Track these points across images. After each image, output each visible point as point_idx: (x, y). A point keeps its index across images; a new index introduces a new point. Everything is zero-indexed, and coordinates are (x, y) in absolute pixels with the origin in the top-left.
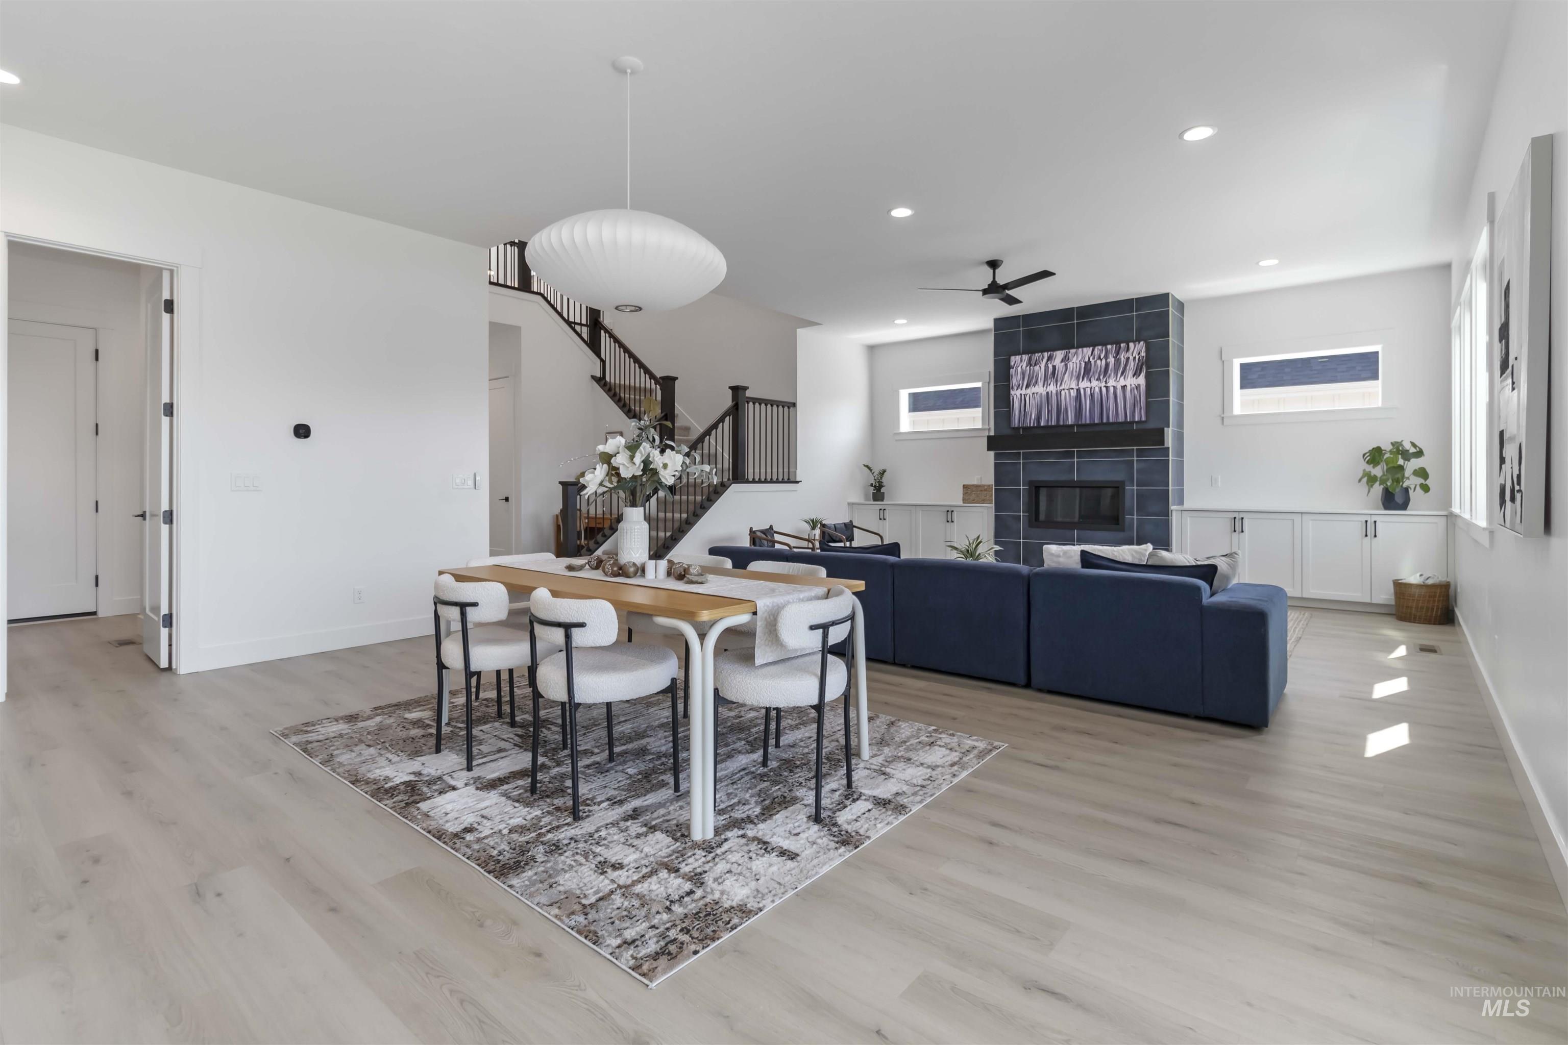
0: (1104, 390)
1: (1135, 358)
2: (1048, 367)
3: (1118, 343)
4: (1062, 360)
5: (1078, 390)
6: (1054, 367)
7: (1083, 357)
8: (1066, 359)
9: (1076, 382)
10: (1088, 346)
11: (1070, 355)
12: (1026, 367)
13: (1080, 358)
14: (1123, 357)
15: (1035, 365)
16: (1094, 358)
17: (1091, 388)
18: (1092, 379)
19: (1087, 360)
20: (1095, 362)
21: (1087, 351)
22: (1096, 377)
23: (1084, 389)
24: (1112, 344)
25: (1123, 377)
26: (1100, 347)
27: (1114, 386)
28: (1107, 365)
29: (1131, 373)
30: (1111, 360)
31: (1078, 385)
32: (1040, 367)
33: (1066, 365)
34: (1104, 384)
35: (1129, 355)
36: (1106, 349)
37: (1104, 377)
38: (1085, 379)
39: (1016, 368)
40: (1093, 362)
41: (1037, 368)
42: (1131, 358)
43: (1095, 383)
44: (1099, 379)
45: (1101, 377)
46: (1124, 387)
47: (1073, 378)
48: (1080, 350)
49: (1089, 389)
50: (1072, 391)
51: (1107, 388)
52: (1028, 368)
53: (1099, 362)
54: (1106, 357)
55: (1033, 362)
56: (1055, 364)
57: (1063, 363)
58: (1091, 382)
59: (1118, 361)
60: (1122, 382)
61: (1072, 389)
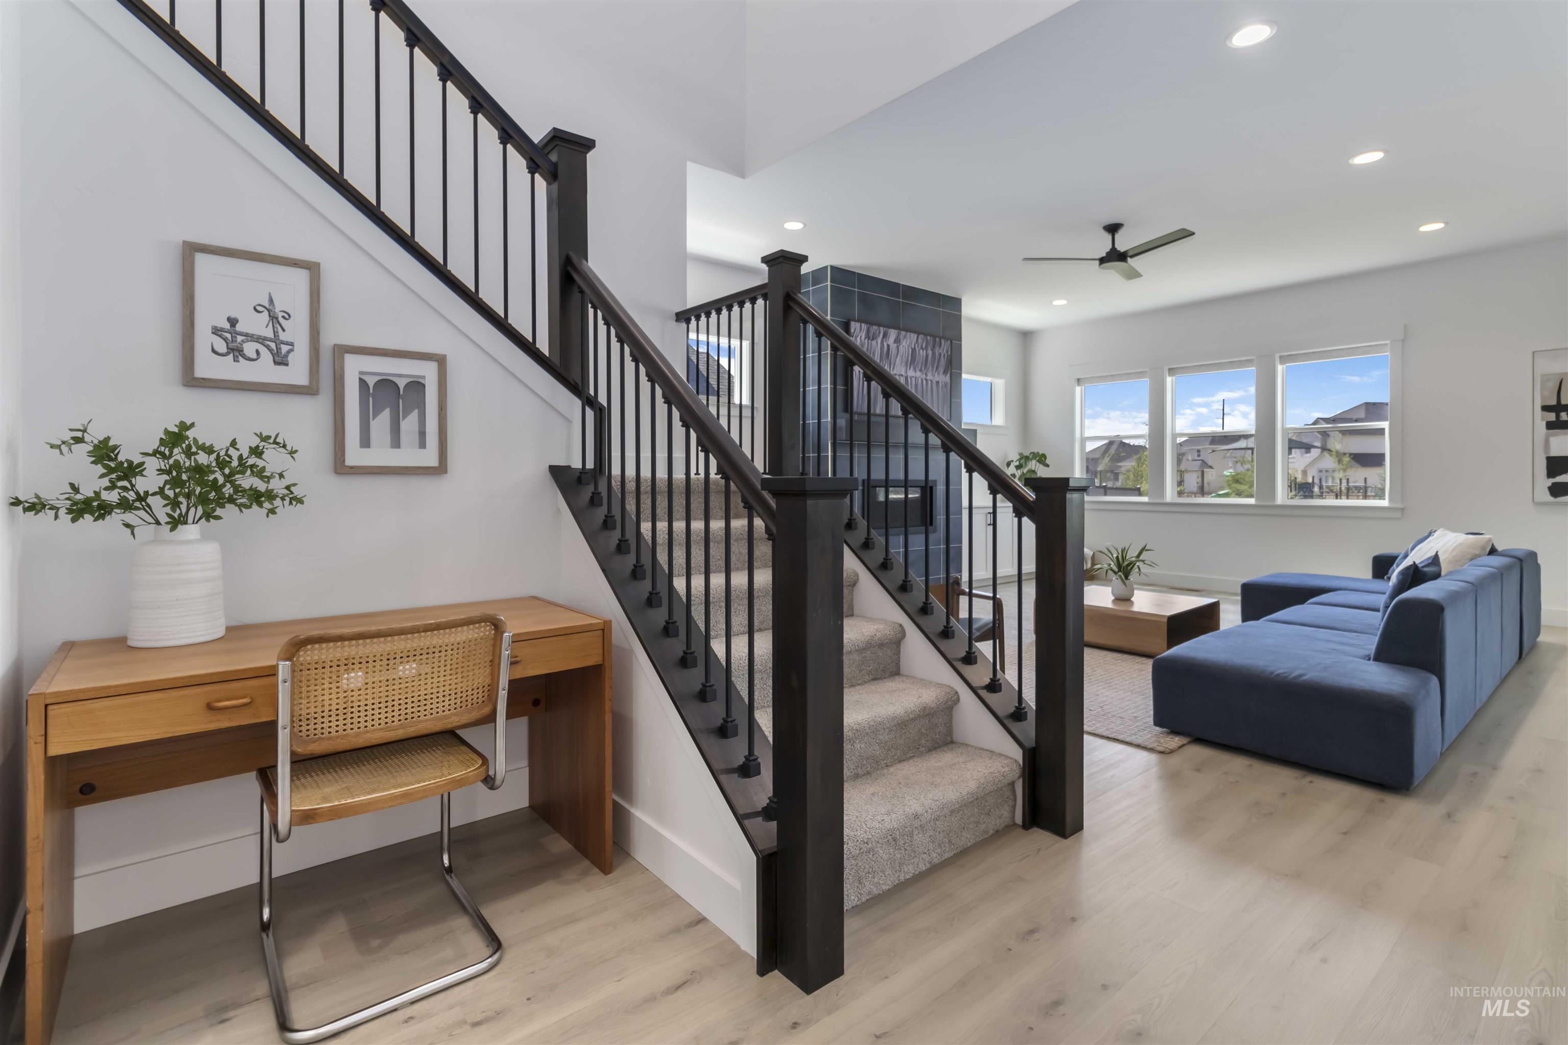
0: (924, 382)
1: (944, 355)
2: (884, 345)
3: (934, 337)
4: (895, 340)
5: (906, 378)
6: (888, 346)
7: (911, 343)
8: (897, 341)
9: (905, 367)
10: (915, 332)
11: (901, 337)
12: (865, 339)
13: (908, 343)
14: (937, 350)
15: (873, 339)
16: (918, 347)
17: (916, 379)
18: (917, 369)
19: (913, 347)
20: (919, 350)
21: (914, 336)
22: (920, 367)
23: (911, 378)
24: (931, 336)
25: (936, 374)
26: (922, 336)
27: (931, 380)
28: (927, 356)
29: (941, 370)
30: (930, 352)
31: (906, 372)
32: (877, 342)
33: (898, 347)
34: (924, 376)
35: (941, 351)
36: (927, 339)
37: (925, 368)
38: (912, 368)
39: (856, 338)
40: (917, 349)
41: (874, 343)
42: (942, 355)
43: (919, 374)
44: (921, 370)
45: (923, 369)
46: (938, 382)
47: (903, 364)
48: (909, 333)
49: (914, 379)
50: (902, 378)
51: (926, 380)
52: (866, 340)
53: (921, 351)
54: (926, 348)
55: (871, 335)
56: (889, 343)
57: (895, 345)
58: (916, 372)
59: (934, 354)
60: (937, 378)
61: (902, 375)
